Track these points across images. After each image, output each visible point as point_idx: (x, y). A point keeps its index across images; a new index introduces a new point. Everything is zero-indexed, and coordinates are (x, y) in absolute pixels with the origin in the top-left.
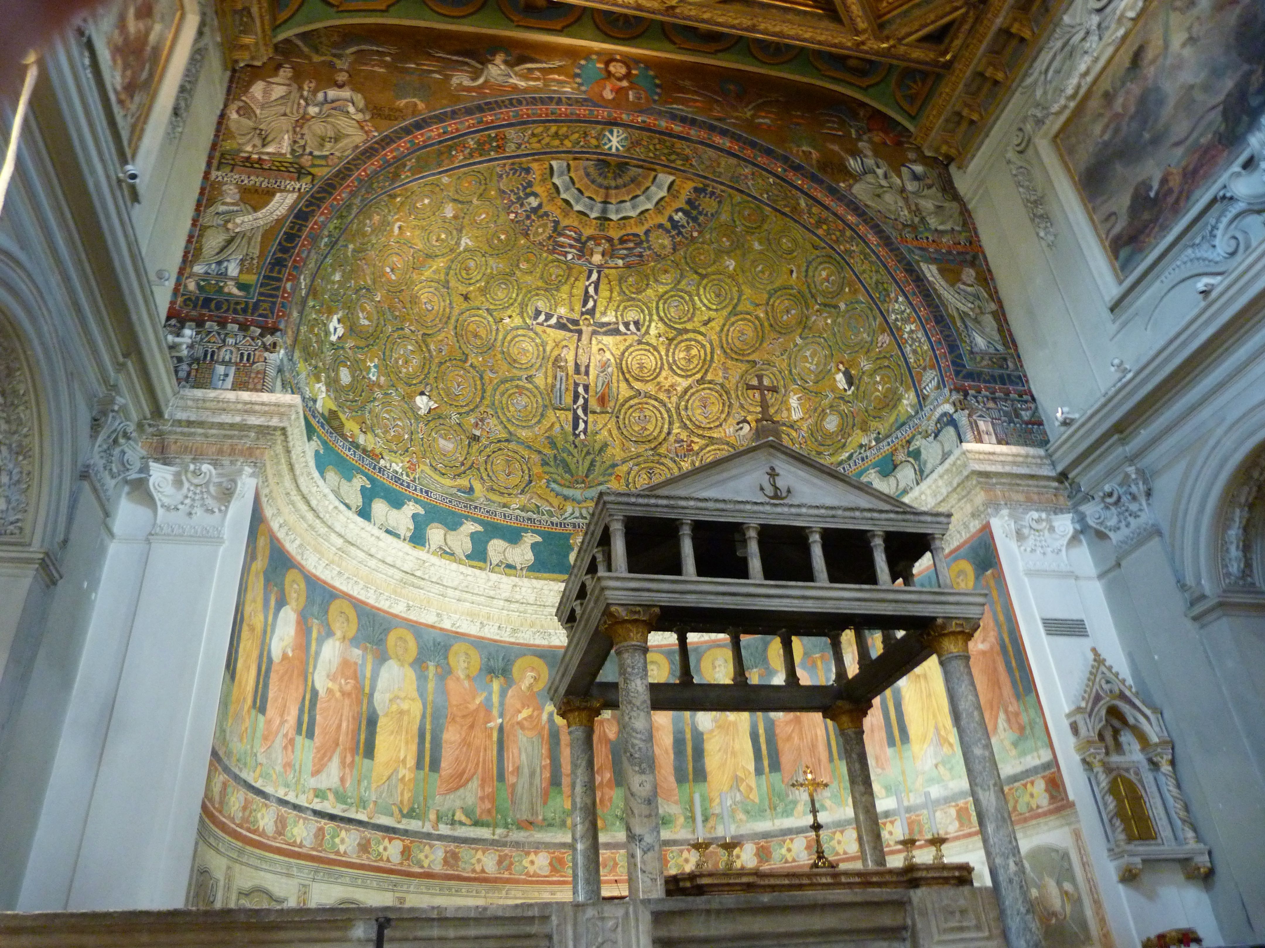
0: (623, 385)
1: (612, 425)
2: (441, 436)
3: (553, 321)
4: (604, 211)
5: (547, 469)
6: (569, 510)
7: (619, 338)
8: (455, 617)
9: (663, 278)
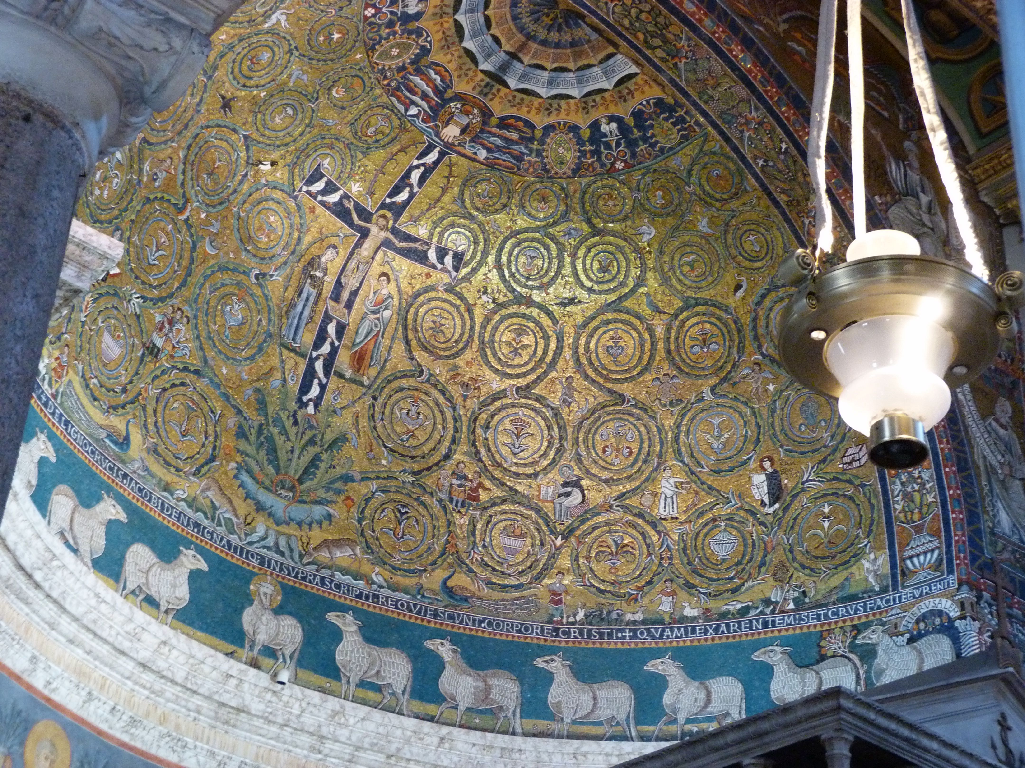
0: (399, 348)
1: (362, 407)
2: (108, 328)
3: (334, 198)
4: (504, 67)
5: (243, 445)
6: (260, 531)
7: (420, 268)
8: (57, 670)
9: (533, 206)
